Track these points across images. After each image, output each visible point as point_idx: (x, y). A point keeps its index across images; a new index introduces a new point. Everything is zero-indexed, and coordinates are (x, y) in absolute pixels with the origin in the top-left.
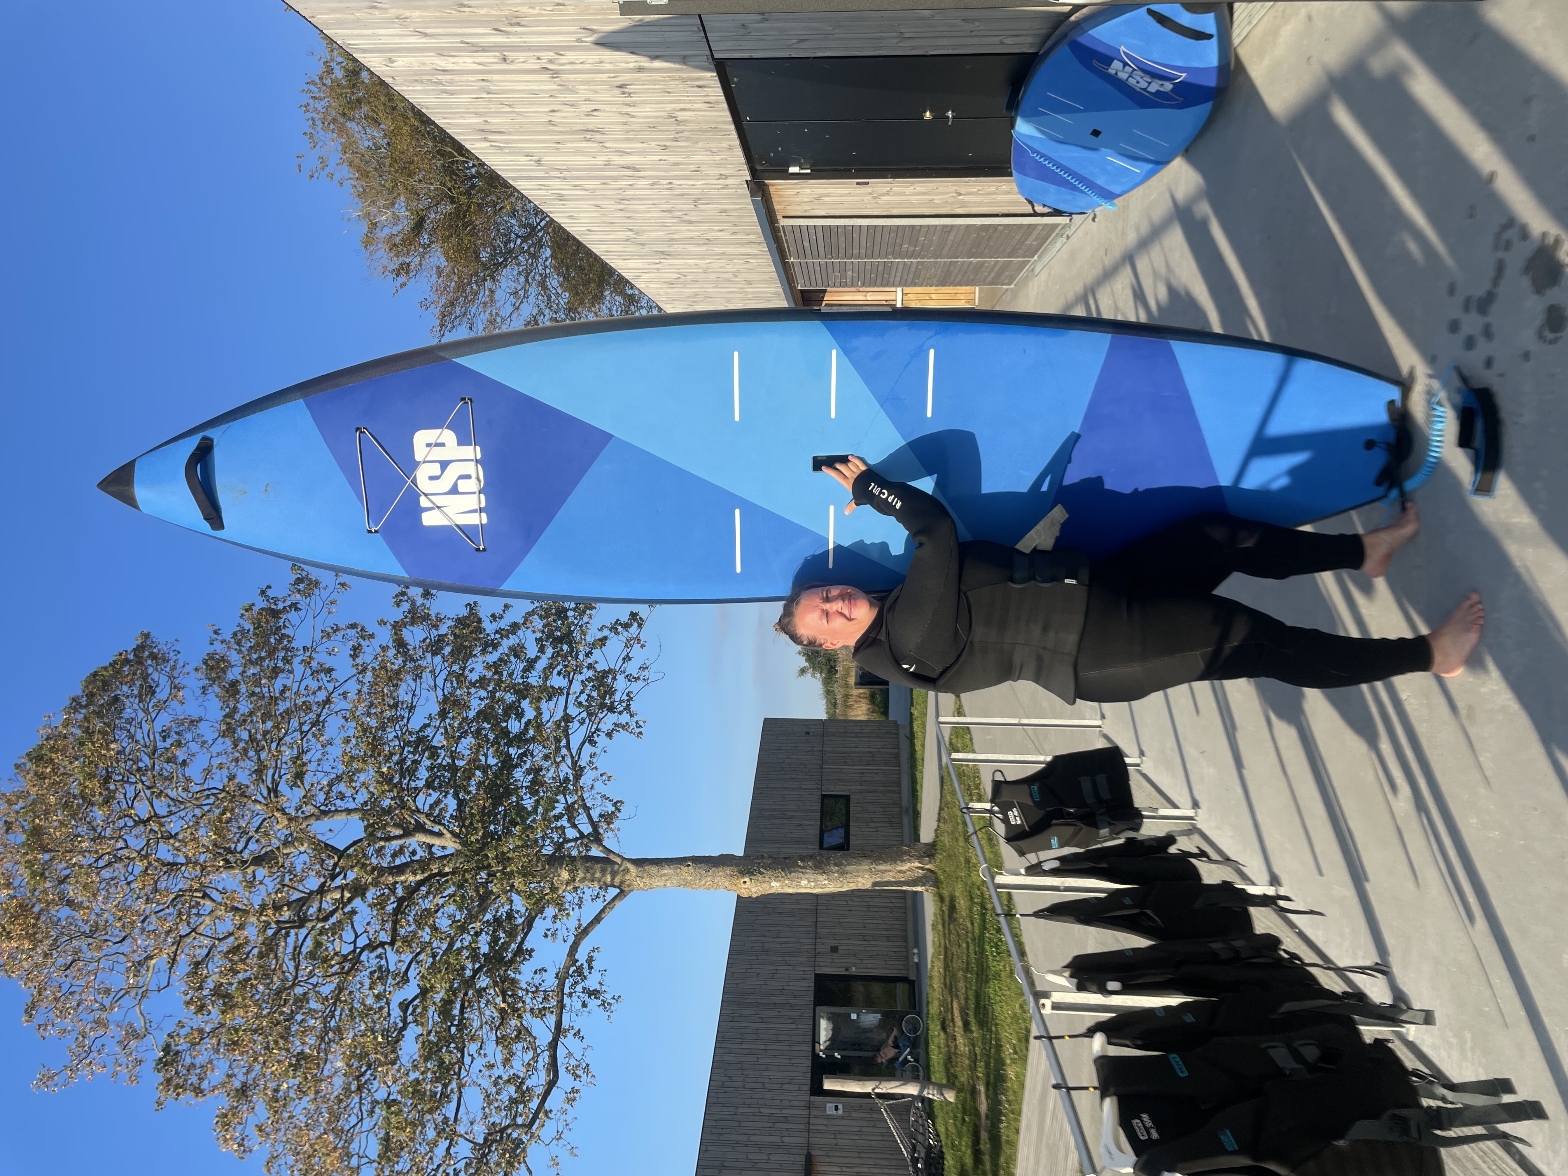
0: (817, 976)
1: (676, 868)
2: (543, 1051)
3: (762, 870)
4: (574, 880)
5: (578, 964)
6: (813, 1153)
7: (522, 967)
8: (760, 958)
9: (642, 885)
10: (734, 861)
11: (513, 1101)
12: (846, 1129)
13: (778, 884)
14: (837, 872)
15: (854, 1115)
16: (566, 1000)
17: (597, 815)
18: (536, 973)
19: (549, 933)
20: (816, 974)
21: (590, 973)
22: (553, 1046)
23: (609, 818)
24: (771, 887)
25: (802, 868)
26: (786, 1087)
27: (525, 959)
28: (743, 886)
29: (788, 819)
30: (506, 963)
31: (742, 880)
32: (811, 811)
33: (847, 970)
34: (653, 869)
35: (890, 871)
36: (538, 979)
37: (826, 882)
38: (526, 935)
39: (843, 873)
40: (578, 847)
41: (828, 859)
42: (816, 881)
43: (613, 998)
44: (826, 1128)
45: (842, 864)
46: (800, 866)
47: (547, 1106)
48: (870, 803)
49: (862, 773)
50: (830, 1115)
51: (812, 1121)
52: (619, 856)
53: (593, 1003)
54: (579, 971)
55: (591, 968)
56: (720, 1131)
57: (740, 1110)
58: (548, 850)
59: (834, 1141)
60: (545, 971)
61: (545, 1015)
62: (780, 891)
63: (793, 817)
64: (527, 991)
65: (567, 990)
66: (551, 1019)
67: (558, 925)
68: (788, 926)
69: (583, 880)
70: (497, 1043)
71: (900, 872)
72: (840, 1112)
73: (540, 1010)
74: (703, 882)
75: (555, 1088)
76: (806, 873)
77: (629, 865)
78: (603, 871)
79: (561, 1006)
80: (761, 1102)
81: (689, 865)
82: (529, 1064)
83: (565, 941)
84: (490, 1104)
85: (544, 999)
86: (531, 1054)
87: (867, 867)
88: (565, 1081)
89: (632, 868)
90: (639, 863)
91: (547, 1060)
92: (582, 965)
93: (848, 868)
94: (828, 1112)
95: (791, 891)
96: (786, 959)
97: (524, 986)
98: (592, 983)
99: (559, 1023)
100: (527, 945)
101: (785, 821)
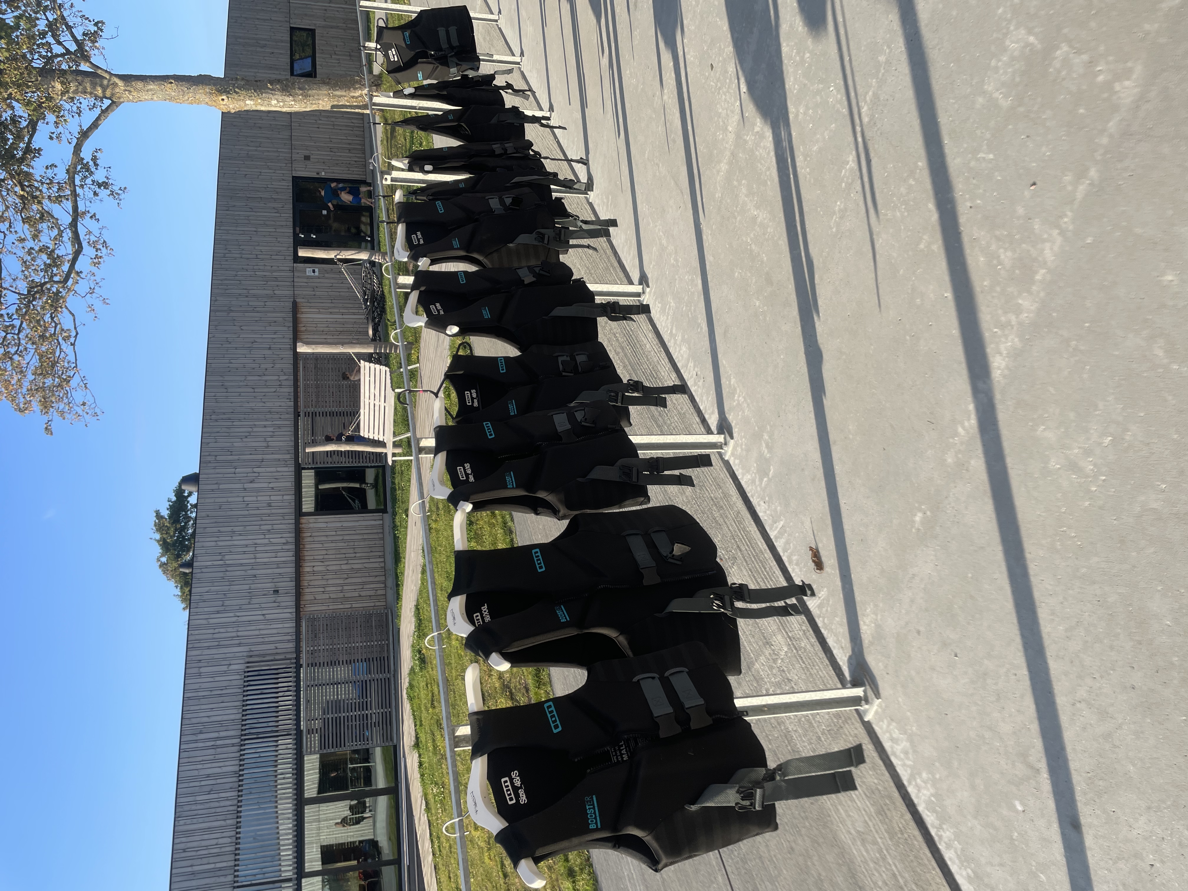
0: (294, 178)
1: (160, 85)
2: (65, 229)
3: (236, 90)
4: (68, 92)
5: (85, 162)
6: (297, 300)
7: (33, 163)
8: (246, 162)
9: (131, 97)
10: (212, 81)
11: (48, 266)
12: (322, 285)
13: (252, 103)
14: (302, 95)
15: (326, 275)
16: (79, 190)
17: (81, 33)
18: (47, 168)
19: (54, 136)
20: (293, 177)
21: (96, 169)
22: (74, 225)
23: (93, 37)
24: (246, 105)
25: (271, 90)
26: (273, 257)
27: (35, 156)
28: (221, 102)
29: (262, 47)
30: (18, 160)
31: (220, 98)
32: (282, 41)
33: (318, 174)
34: (140, 84)
35: (345, 96)
36: (50, 173)
37: (293, 103)
38: (32, 136)
39: (306, 96)
40: (67, 62)
41: (293, 84)
42: (283, 101)
43: (120, 189)
44: (306, 284)
45: (306, 89)
46: (269, 89)
47: (77, 267)
48: (333, 37)
49: (326, 10)
50: (309, 276)
51: (295, 280)
52: (106, 71)
53: (103, 193)
54: (86, 167)
55: (96, 165)
56: (225, 287)
57: (239, 273)
58: (38, 63)
59: (313, 293)
60: (56, 166)
61: (61, 201)
62: (254, 108)
63: (264, 46)
64: (42, 183)
65: (77, 182)
66: (68, 205)
67: (60, 129)
68: (268, 138)
69: (76, 92)
70: (24, 222)
71: (353, 97)
72: (317, 274)
73: (57, 198)
74: (186, 98)
75: (81, 256)
76: (275, 94)
77: (117, 80)
78: (94, 85)
79: (75, 195)
80: (255, 267)
81: (172, 83)
82: (55, 239)
83: (70, 143)
84: (27, 268)
85: (58, 189)
86: (56, 232)
87: (325, 92)
88: (88, 251)
89: (120, 83)
90: (127, 78)
91: (70, 235)
92: (88, 163)
93: (310, 92)
94: (307, 274)
95: (263, 108)
96: (268, 164)
97: (39, 179)
98: (100, 176)
99: (75, 208)
100: (35, 145)
101: (259, 49)
